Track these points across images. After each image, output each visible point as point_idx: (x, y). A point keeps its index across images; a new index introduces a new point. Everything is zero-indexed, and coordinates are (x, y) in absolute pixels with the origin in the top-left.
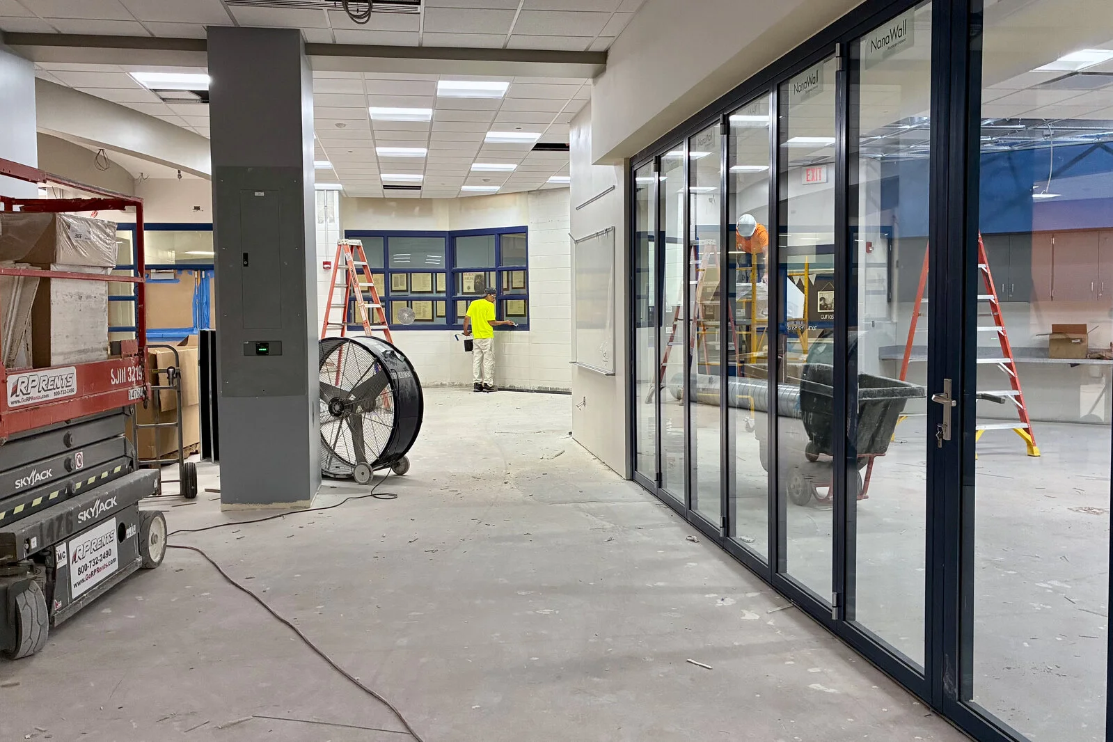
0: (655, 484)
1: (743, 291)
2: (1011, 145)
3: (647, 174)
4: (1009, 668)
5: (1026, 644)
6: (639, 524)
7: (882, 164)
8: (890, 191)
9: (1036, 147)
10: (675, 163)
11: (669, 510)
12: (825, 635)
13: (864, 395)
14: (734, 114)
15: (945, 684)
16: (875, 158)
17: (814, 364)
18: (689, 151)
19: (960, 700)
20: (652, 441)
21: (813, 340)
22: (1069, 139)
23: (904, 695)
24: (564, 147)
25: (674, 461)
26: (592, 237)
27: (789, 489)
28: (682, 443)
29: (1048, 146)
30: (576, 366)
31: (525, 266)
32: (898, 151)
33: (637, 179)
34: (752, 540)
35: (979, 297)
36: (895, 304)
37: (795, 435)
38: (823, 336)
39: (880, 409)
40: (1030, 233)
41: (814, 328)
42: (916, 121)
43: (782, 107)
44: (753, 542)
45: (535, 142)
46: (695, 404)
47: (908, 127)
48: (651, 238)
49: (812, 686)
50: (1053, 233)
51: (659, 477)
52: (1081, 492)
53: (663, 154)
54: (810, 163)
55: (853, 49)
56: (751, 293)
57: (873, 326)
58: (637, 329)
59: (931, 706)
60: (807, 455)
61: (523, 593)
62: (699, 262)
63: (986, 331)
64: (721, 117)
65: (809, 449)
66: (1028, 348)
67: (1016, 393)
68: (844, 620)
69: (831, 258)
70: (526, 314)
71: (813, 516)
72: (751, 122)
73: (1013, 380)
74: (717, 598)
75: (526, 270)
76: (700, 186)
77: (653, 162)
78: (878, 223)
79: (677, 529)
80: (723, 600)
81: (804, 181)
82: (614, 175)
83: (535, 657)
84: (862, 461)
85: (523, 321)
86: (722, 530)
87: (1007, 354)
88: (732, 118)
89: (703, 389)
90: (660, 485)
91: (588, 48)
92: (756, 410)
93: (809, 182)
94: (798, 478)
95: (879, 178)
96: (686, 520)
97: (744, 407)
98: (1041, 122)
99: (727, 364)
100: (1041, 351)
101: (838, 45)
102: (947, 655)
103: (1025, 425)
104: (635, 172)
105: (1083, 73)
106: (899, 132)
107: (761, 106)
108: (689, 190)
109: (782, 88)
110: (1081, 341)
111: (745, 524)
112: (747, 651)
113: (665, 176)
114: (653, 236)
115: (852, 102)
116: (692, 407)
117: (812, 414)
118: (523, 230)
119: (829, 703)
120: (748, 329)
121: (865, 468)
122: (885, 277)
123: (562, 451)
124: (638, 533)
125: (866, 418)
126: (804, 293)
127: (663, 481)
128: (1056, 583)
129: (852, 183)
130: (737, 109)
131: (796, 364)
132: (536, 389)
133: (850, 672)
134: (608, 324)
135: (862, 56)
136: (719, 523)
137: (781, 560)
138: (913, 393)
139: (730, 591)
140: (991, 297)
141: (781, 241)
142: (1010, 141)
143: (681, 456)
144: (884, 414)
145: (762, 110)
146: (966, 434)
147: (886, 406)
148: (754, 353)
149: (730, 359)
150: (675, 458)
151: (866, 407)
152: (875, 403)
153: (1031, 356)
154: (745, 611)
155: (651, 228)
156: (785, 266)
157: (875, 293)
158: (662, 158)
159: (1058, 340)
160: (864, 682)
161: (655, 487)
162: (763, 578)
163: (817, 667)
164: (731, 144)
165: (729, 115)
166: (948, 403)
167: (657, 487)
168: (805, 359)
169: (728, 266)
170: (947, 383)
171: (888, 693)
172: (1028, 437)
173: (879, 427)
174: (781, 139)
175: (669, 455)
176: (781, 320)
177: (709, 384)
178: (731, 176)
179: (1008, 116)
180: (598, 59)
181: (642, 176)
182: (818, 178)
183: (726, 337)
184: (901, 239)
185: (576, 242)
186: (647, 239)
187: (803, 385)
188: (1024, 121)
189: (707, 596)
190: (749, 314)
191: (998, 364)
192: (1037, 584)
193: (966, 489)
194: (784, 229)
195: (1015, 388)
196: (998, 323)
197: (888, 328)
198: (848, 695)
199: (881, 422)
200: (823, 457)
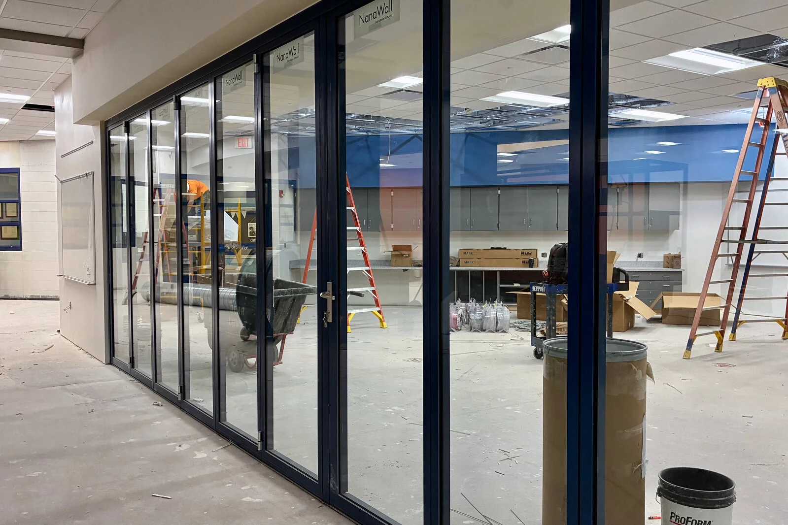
0: (129, 366)
1: (195, 221)
2: (367, 132)
3: (119, 134)
4: (369, 467)
5: (379, 450)
6: (116, 397)
7: (288, 138)
8: (293, 156)
9: (381, 134)
10: (141, 128)
11: (140, 384)
12: (254, 462)
13: (279, 293)
14: (184, 96)
15: (331, 484)
16: (283, 134)
17: (245, 273)
18: (151, 119)
19: (340, 493)
20: (126, 333)
21: (246, 256)
22: (399, 131)
23: (304, 495)
24: (50, 109)
25: (144, 347)
26: (75, 178)
27: (228, 361)
28: (149, 334)
29: (388, 134)
30: (63, 278)
31: (18, 199)
32: (298, 130)
33: (111, 137)
34: (202, 400)
35: (348, 228)
36: (299, 232)
37: (232, 323)
38: (252, 253)
39: (289, 302)
40: (379, 188)
41: (246, 248)
42: (309, 111)
43: (218, 93)
44: (203, 401)
45: (24, 103)
46: (159, 304)
47: (304, 115)
48: (123, 181)
49: (244, 499)
50: (392, 189)
51: (132, 360)
52: (410, 349)
53: (132, 120)
54: (240, 134)
55: (265, 59)
56: (200, 223)
57: (285, 247)
58: (114, 249)
59: (323, 500)
60: (241, 337)
61: (15, 462)
62: (162, 200)
63: (353, 250)
64: (174, 97)
65: (243, 332)
66: (380, 260)
67: (373, 289)
68: (266, 450)
69: (253, 200)
70: (20, 237)
71: (244, 379)
72: (195, 103)
73: (371, 280)
74: (176, 445)
75: (18, 202)
76: (159, 145)
77: (123, 125)
78: (286, 178)
79: (147, 398)
80: (180, 446)
81: (236, 147)
82: (93, 133)
83: (24, 512)
84: (278, 338)
85: (16, 243)
86: (180, 395)
87: (367, 265)
88: (183, 99)
89: (167, 293)
90: (133, 366)
91: (68, 34)
92: (204, 307)
93: (240, 148)
94: (235, 354)
95: (286, 147)
96: (153, 390)
97: (196, 305)
98: (382, 118)
99: (182, 274)
100: (387, 262)
101: (255, 55)
102: (331, 465)
103: (378, 309)
104: (109, 132)
105: (406, 91)
106: (298, 118)
107: (203, 91)
108: (151, 148)
109: (218, 81)
110: (409, 256)
111: (197, 389)
112: (197, 481)
113: (133, 136)
114: (125, 180)
115: (265, 94)
116: (157, 306)
117: (244, 308)
118: (16, 171)
119: (256, 509)
120: (199, 249)
121: (280, 343)
122: (292, 214)
123: (51, 345)
124: (114, 404)
125: (280, 310)
126: (238, 223)
127: (135, 363)
128: (396, 408)
129: (266, 150)
130: (185, 93)
131: (233, 273)
132: (28, 297)
133: (271, 485)
134: (89, 246)
135: (271, 65)
136: (177, 391)
137: (222, 413)
138: (310, 291)
139: (185, 439)
140: (357, 228)
141: (219, 187)
142: (367, 129)
143: (149, 343)
144: (292, 306)
145: (204, 95)
146: (341, 318)
147: (294, 300)
148: (204, 266)
149: (184, 271)
150: (144, 345)
151: (281, 302)
152: (287, 299)
153: (381, 265)
154: (196, 452)
155: (123, 174)
156: (222, 205)
157: (286, 224)
158: (130, 124)
159: (397, 255)
160: (279, 490)
161: (129, 368)
162: (209, 427)
163: (248, 485)
164: (182, 116)
165: (180, 97)
166: (331, 298)
167: (130, 368)
168: (240, 270)
169: (182, 203)
170: (330, 285)
171: (296, 496)
172: (380, 316)
173: (289, 315)
174: (217, 117)
175: (140, 343)
176: (220, 243)
177: (170, 289)
178: (182, 140)
179: (365, 114)
180: (78, 44)
181: (115, 135)
182: (246, 145)
183: (182, 254)
184: (301, 189)
185: (62, 182)
186: (120, 182)
187: (238, 288)
188: (374, 117)
189: (169, 445)
190: (200, 239)
191: (362, 271)
192: (385, 410)
193: (342, 352)
194: (221, 179)
195: (372, 285)
196: (362, 245)
197: (294, 248)
198: (268, 502)
199: (290, 311)
200: (253, 337)
